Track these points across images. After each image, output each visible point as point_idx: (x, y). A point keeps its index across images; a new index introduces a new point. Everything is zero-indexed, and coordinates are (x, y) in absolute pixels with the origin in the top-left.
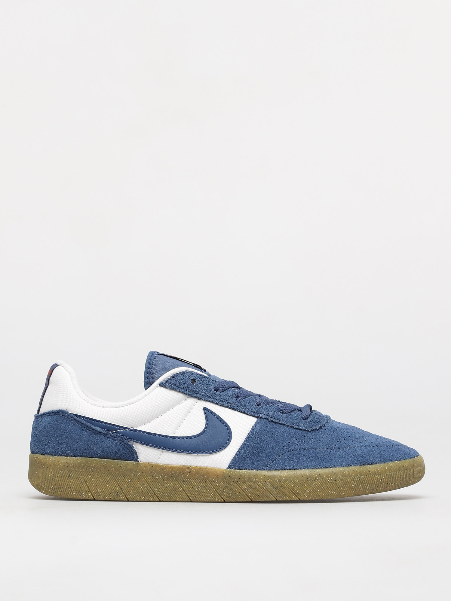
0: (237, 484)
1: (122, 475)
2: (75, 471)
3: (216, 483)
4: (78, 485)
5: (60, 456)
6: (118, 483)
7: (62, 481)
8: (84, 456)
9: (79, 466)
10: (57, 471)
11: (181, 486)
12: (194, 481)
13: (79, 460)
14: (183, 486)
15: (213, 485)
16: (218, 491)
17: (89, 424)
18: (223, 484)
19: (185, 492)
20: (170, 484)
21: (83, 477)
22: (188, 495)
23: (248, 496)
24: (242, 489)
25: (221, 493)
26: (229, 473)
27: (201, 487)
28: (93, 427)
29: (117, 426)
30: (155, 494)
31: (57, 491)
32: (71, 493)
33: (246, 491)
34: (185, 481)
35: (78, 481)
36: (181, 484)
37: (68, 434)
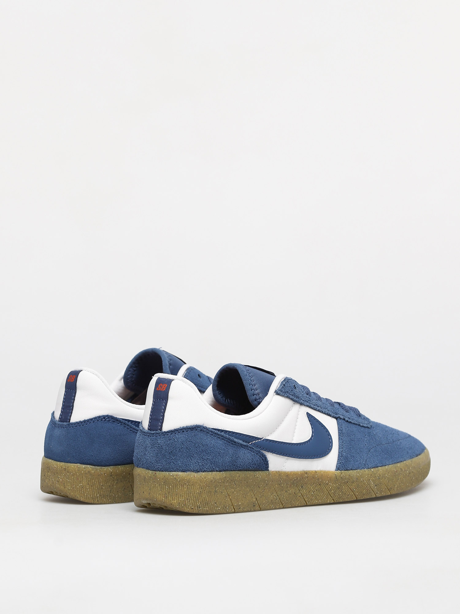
0: (347, 485)
1: (257, 486)
2: (220, 486)
3: (329, 485)
4: (223, 500)
5: (205, 472)
6: (254, 494)
7: (209, 497)
8: (228, 470)
9: (224, 480)
10: (204, 487)
11: (300, 491)
12: (310, 485)
13: (223, 474)
14: (302, 491)
15: (326, 487)
16: (330, 493)
17: (232, 438)
18: (335, 486)
19: (303, 496)
20: (292, 491)
21: (227, 491)
22: (305, 499)
23: (355, 495)
24: (351, 489)
25: (333, 494)
26: (340, 475)
27: (316, 490)
28: (236, 440)
29: (253, 437)
30: (281, 502)
31: (204, 508)
32: (216, 508)
33: (354, 491)
34: (303, 486)
35: (223, 495)
36: (300, 489)
37: (213, 450)
